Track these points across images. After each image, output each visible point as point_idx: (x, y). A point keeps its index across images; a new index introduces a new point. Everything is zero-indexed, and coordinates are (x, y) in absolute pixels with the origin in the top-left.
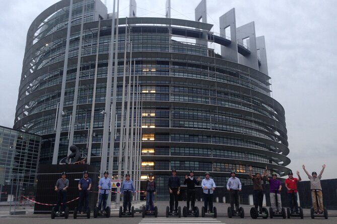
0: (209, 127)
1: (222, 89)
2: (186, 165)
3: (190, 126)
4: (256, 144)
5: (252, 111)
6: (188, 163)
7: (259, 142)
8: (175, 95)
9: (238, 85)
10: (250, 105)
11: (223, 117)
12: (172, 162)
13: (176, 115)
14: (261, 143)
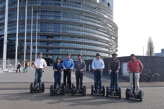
0: (80, 34)
1: (88, 15)
2: (68, 51)
3: (71, 32)
4: (103, 42)
5: (101, 26)
6: (69, 50)
7: (104, 41)
8: (64, 17)
9: (96, 13)
10: (101, 23)
11: (87, 29)
12: (61, 49)
13: (64, 27)
14: (105, 42)
